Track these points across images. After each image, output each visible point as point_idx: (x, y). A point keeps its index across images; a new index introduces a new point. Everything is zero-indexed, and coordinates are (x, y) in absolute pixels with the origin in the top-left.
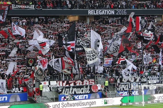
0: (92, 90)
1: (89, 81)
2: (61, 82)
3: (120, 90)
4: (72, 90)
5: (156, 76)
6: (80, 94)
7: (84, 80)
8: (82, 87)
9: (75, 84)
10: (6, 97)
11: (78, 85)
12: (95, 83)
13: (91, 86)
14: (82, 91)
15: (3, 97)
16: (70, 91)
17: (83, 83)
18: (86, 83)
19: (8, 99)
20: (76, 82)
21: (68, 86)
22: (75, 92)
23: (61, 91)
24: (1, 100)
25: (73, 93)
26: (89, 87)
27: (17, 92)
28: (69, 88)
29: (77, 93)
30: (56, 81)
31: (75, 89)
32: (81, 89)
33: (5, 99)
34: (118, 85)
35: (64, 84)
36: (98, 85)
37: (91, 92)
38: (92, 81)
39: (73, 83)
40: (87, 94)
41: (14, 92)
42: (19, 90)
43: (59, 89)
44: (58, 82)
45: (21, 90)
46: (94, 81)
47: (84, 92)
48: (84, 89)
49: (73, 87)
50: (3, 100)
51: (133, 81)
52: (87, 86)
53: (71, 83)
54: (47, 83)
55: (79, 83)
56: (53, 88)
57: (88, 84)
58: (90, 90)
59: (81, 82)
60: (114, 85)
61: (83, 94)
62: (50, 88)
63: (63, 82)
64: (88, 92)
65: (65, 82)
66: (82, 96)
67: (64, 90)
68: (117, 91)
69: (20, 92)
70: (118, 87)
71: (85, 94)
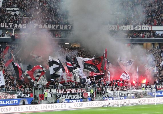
0: (84, 96)
1: (82, 90)
2: (60, 90)
3: (106, 97)
4: (68, 96)
5: (133, 87)
6: (74, 99)
7: (77, 89)
8: (76, 94)
9: (71, 91)
10: (17, 101)
11: (73, 92)
12: (86, 92)
13: (83, 93)
14: (76, 97)
15: (15, 101)
16: (67, 97)
17: (77, 91)
18: (80, 91)
19: (19, 102)
20: (72, 91)
21: (65, 93)
22: (70, 98)
23: (59, 96)
24: (13, 103)
25: (69, 98)
26: (81, 94)
27: (26, 97)
28: (66, 94)
29: (72, 98)
30: (56, 90)
31: (70, 96)
32: (75, 95)
33: (16, 102)
34: (103, 92)
35: (62, 92)
36: (88, 93)
37: (83, 98)
38: (84, 90)
39: (69, 91)
40: (80, 99)
41: (23, 97)
42: (27, 96)
43: (58, 95)
44: (58, 90)
45: (28, 95)
46: (86, 90)
47: (77, 98)
48: (77, 95)
49: (69, 94)
50: (14, 103)
51: (116, 90)
52: (79, 93)
53: (68, 91)
54: (49, 90)
55: (74, 91)
56: (54, 94)
57: (81, 92)
58: (82, 96)
59: (76, 90)
60: (101, 93)
61: (76, 99)
62: (51, 94)
63: (62, 90)
64: (81, 98)
65: (63, 90)
66: (76, 100)
67: (61, 96)
68: (103, 97)
69: (27, 97)
70: (103, 94)
71: (78, 99)
